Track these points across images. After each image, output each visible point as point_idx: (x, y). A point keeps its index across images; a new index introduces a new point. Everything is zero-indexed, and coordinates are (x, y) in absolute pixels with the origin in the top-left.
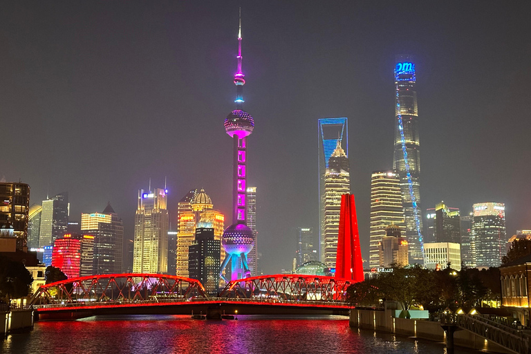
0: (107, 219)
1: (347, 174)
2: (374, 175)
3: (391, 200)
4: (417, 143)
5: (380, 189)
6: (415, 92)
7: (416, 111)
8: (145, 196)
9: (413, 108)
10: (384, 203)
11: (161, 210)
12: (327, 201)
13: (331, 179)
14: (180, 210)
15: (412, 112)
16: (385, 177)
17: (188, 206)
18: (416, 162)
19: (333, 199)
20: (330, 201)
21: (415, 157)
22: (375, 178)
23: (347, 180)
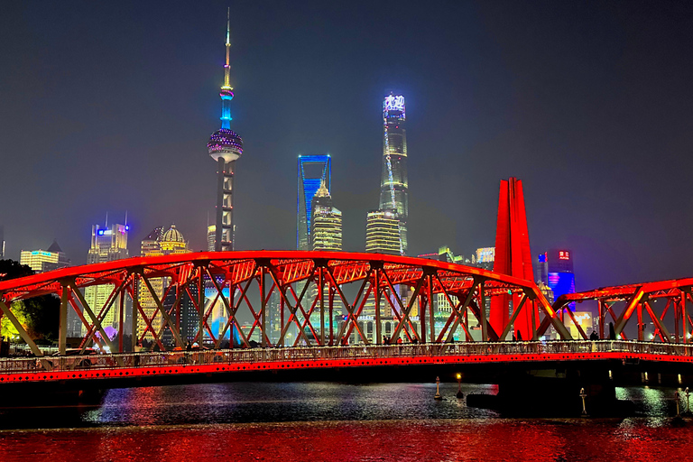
0: (53, 258)
1: (339, 213)
2: (370, 215)
3: (388, 243)
4: (405, 185)
5: (377, 230)
6: (404, 130)
7: (405, 150)
8: (101, 232)
9: (402, 148)
10: (380, 246)
11: (119, 249)
12: (317, 242)
13: (321, 218)
14: (143, 250)
15: (401, 151)
16: (382, 217)
17: (154, 245)
18: (404, 206)
19: (323, 240)
20: (320, 242)
21: (403, 201)
22: (372, 217)
23: (340, 220)
